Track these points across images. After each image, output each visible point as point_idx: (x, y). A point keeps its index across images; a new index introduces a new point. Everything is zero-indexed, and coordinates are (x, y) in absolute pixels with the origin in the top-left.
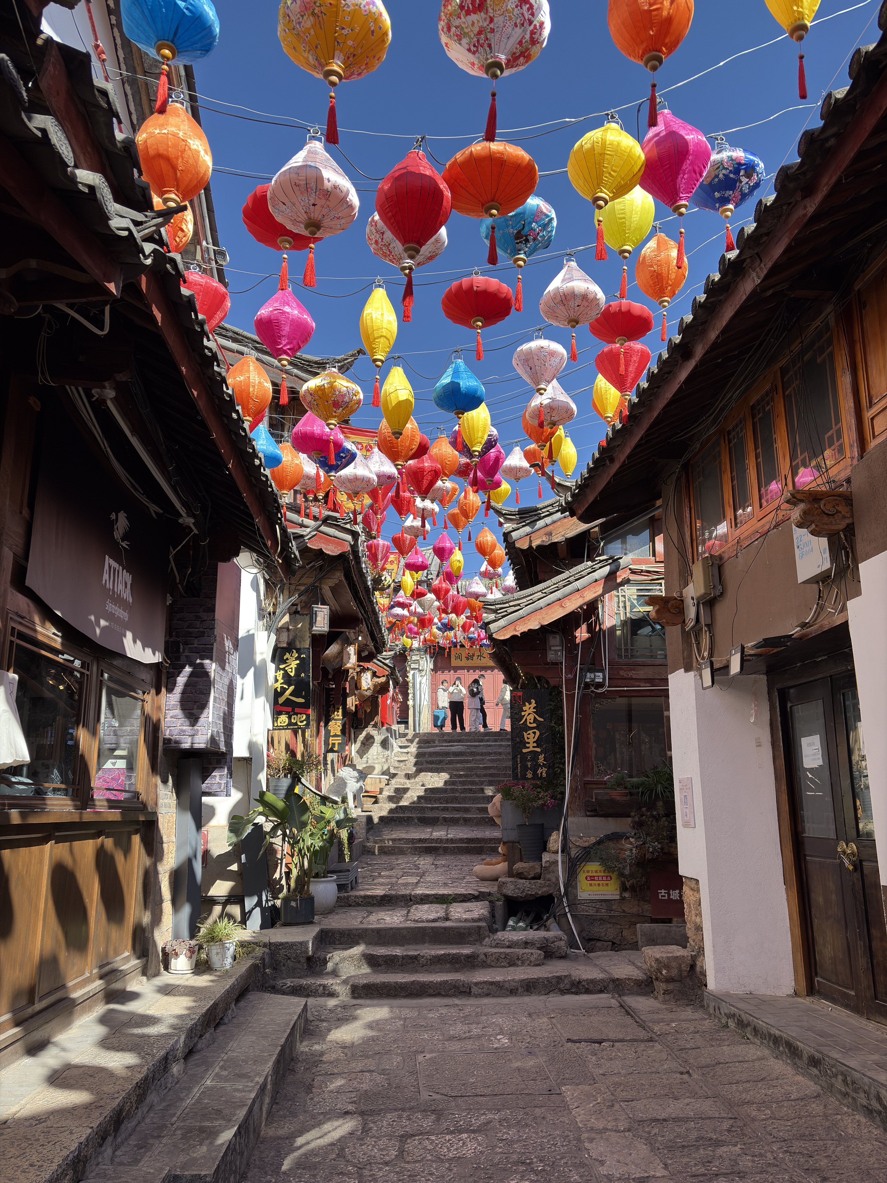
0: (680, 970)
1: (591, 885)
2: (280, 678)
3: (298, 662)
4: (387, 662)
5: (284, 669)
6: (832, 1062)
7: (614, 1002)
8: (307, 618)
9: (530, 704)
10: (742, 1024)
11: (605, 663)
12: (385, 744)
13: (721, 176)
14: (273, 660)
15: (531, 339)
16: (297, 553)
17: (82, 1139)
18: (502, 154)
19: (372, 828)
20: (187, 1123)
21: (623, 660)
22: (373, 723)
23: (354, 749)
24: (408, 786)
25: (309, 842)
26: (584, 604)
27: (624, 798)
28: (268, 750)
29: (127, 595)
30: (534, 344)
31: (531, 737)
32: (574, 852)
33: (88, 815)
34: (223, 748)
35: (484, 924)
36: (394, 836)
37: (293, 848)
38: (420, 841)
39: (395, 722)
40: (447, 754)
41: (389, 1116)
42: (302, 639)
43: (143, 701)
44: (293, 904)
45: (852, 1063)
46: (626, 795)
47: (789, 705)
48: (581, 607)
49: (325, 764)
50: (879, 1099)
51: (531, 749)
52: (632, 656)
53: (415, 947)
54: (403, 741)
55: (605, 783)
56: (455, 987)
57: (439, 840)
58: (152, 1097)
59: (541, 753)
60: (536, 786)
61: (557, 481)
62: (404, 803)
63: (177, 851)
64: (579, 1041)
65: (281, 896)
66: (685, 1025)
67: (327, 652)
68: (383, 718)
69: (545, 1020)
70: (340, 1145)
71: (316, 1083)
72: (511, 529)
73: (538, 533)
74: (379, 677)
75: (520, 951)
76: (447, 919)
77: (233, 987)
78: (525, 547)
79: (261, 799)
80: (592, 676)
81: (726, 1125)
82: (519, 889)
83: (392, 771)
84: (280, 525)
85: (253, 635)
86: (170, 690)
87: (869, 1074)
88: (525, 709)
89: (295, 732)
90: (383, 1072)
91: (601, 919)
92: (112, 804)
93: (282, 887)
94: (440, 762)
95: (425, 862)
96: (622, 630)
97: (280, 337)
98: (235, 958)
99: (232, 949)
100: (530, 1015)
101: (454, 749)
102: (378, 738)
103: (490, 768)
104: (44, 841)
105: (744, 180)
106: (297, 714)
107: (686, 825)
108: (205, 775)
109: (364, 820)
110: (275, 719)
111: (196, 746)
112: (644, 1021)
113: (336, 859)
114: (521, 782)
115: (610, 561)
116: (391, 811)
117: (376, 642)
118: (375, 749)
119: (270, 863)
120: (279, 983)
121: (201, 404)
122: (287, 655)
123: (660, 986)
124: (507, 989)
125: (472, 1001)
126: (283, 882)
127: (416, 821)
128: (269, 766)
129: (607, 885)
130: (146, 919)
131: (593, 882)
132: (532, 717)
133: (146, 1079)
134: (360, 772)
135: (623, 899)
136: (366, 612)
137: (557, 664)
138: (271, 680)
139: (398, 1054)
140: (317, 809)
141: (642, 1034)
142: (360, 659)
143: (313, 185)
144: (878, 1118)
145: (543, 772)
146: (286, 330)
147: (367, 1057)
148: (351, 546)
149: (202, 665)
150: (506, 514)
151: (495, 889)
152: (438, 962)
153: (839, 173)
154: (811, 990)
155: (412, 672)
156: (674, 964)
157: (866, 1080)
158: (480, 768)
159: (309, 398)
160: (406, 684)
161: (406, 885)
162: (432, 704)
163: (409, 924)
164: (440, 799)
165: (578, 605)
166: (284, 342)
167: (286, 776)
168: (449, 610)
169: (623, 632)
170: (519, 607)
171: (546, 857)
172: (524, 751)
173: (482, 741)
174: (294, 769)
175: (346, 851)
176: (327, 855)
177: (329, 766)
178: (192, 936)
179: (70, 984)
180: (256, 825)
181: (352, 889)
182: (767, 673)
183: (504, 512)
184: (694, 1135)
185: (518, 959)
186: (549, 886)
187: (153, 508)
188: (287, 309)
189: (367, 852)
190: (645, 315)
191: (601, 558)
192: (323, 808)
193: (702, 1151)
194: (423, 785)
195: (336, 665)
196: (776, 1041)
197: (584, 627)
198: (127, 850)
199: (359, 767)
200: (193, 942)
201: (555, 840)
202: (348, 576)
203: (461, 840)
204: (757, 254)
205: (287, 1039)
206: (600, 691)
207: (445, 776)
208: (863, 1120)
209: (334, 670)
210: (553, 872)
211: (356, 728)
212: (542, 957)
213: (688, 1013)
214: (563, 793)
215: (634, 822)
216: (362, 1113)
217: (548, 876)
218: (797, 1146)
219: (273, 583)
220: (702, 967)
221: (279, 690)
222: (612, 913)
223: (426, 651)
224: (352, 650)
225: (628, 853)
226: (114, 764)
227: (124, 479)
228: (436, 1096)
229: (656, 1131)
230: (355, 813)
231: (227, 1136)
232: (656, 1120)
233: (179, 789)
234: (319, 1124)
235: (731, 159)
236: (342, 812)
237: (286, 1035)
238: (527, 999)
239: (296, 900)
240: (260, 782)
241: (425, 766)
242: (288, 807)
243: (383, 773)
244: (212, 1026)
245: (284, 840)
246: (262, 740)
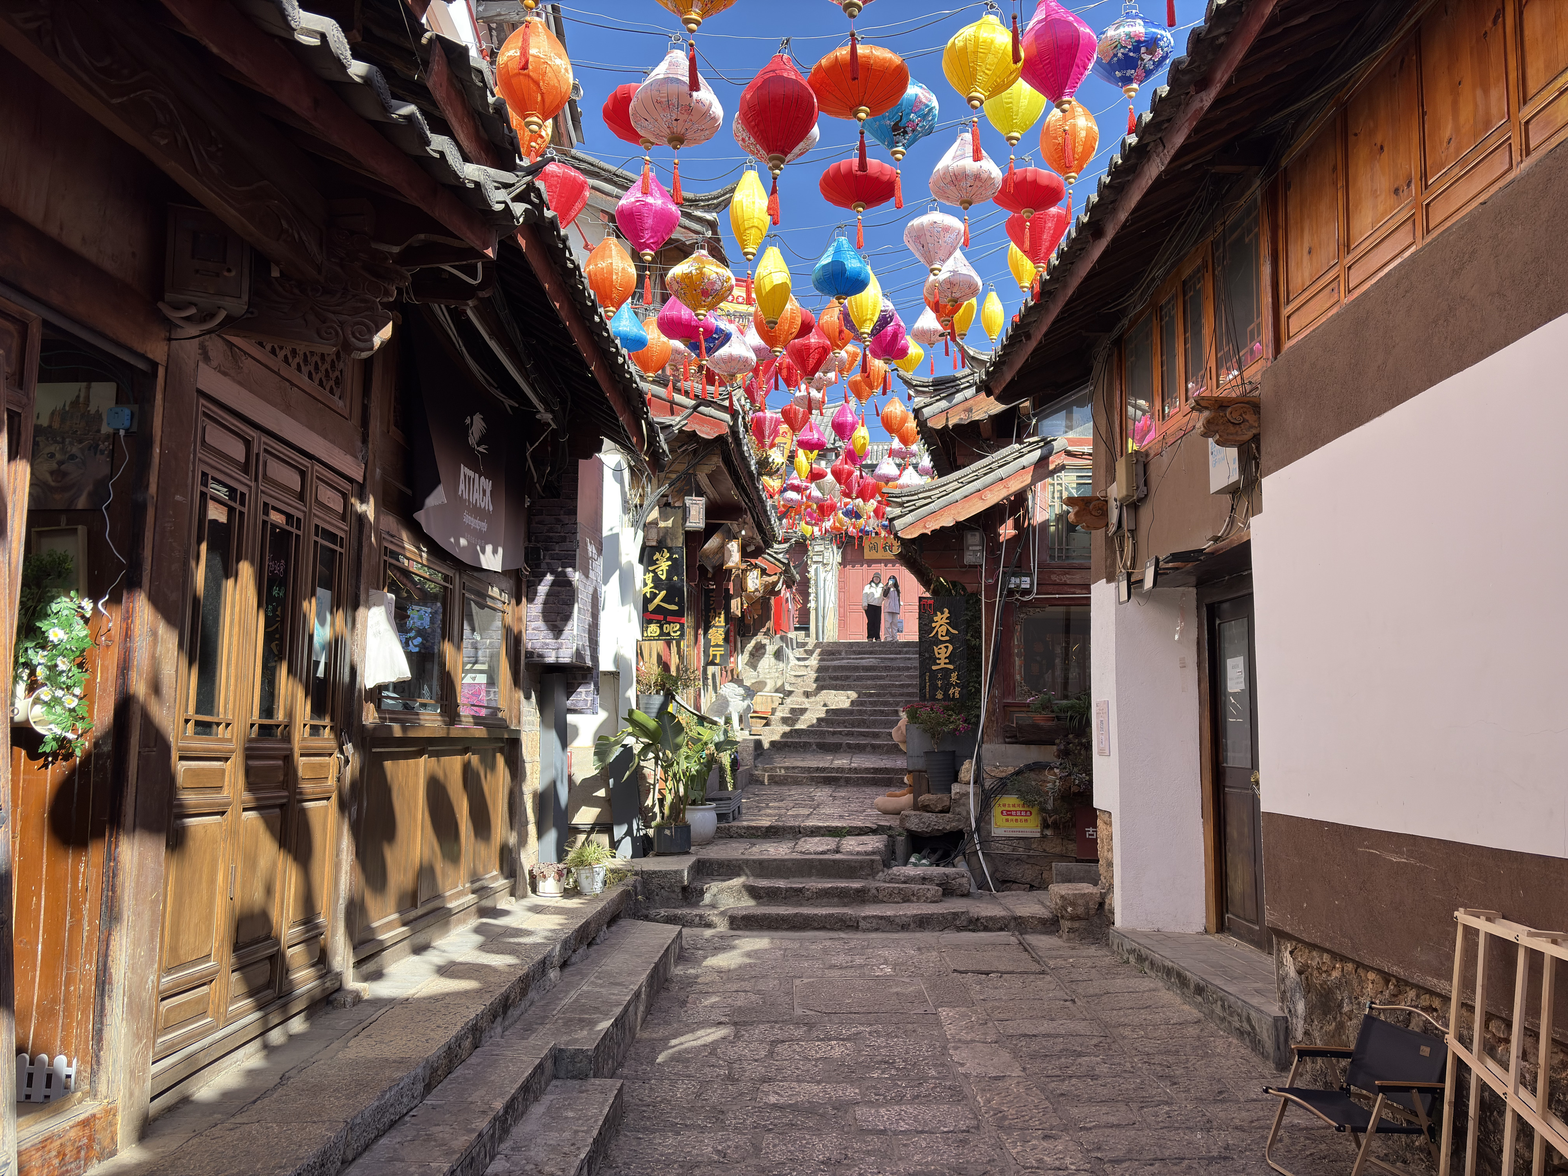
0: (1087, 908)
1: (1007, 820)
2: (650, 585)
3: (670, 563)
4: (780, 556)
5: (654, 571)
6: (1213, 988)
7: (1013, 940)
8: (680, 511)
9: (942, 613)
10: (1141, 959)
11: (1034, 565)
12: (778, 655)
13: (1120, 55)
14: (641, 561)
15: (924, 213)
16: (666, 447)
17: (478, 1012)
18: (868, 58)
19: (761, 754)
20: (568, 1015)
21: (1056, 562)
22: (764, 630)
23: (741, 661)
24: (807, 706)
25: (684, 765)
26: (1011, 495)
27: (1050, 723)
28: (637, 663)
29: (486, 503)
30: (925, 220)
31: (942, 653)
32: (987, 784)
33: (456, 731)
34: (589, 663)
35: (877, 858)
36: (787, 764)
37: (666, 772)
38: (818, 769)
39: (792, 628)
40: (856, 668)
41: (761, 1026)
42: (674, 537)
43: (504, 612)
44: (667, 832)
45: (1230, 989)
46: (1053, 719)
47: (1218, 622)
48: (1007, 498)
49: (705, 678)
50: (1249, 1020)
51: (942, 666)
52: (1067, 557)
53: (801, 880)
54: (799, 652)
55: (1028, 705)
56: (841, 920)
57: (839, 770)
58: (532, 994)
59: (953, 671)
60: (947, 708)
61: (972, 353)
62: (801, 725)
63: (542, 772)
64: (966, 972)
65: (653, 824)
66: (1082, 960)
67: (706, 546)
68: (778, 624)
69: (935, 953)
70: (713, 1048)
71: (690, 1000)
72: (922, 404)
73: (955, 409)
74: (770, 575)
75: (915, 887)
76: (837, 851)
77: (604, 910)
78: (939, 426)
79: (631, 719)
80: (1018, 580)
81: (1095, 1041)
82: (924, 823)
83: (788, 688)
84: (646, 420)
85: (617, 534)
86: (531, 600)
87: (1243, 998)
88: (935, 619)
89: (668, 643)
90: (759, 992)
91: (1018, 859)
92: (478, 721)
93: (655, 815)
94: (847, 678)
95: (822, 794)
96: (1057, 526)
97: (642, 231)
98: (605, 883)
99: (602, 874)
100: (919, 949)
101: (864, 662)
102: (771, 649)
103: (908, 686)
104: (419, 754)
105: (1147, 57)
106: (669, 623)
107: (1101, 753)
108: (570, 690)
109: (752, 745)
110: (644, 629)
111: (561, 660)
112: (1040, 957)
113: (717, 786)
114: (929, 704)
115: (1042, 444)
116: (785, 735)
117: (765, 534)
118: (767, 662)
119: (641, 789)
120: (653, 912)
121: (563, 314)
122: (657, 556)
123: (1065, 924)
124: (897, 924)
125: (859, 935)
126: (657, 809)
127: (814, 747)
128: (638, 682)
129: (1026, 821)
130: (513, 839)
131: (1010, 817)
132: (944, 629)
133: (527, 975)
134: (747, 689)
135: (1044, 837)
136: (751, 500)
137: (975, 566)
138: (639, 584)
139: (775, 978)
140: (694, 730)
141: (1035, 967)
142: (745, 554)
143: (675, 101)
144: (1247, 1040)
145: (955, 692)
146: (649, 222)
147: (744, 980)
148: (730, 427)
149: (564, 574)
150: (916, 386)
151: (898, 822)
152: (825, 895)
153: (1229, 73)
154: (1221, 927)
155: (814, 566)
156: (1080, 902)
157: (1240, 1003)
158: (896, 686)
159: (675, 286)
160: (805, 582)
161: (795, 816)
162: (839, 607)
163: (795, 856)
164: (844, 721)
165: (1002, 497)
166: (647, 236)
167: (658, 693)
168: (854, 495)
169: (1057, 528)
170: (929, 500)
171: (956, 788)
172: (934, 668)
173: (900, 653)
174: (667, 686)
175: (729, 779)
176: (705, 780)
177: (710, 681)
178: (560, 860)
179: (448, 894)
180: (624, 746)
181: (734, 819)
182: (1197, 586)
183: (914, 383)
184: (1058, 1048)
185: (913, 895)
186: (959, 820)
187: (508, 402)
188: (650, 200)
189: (754, 781)
190: (1054, 185)
191: (1032, 440)
192: (700, 729)
193: (1063, 1060)
194: (825, 705)
195: (715, 561)
196: (1168, 972)
197: (1010, 522)
198: (493, 767)
199: (747, 683)
200: (561, 866)
201: (967, 769)
202: (728, 461)
203: (867, 770)
204: (1160, 138)
205: (661, 959)
206: (1027, 598)
207: (853, 695)
208: (1235, 1041)
209: (714, 568)
210: (964, 805)
211: (743, 636)
212: (940, 893)
213: (1092, 950)
214: (979, 717)
215: (1059, 751)
216: (735, 1024)
217: (957, 810)
218: (1157, 1059)
219: (639, 470)
220: (1110, 905)
221: (648, 595)
222: (1031, 853)
223: (831, 540)
224: (734, 547)
225: (1050, 785)
226: (474, 679)
227: (478, 375)
228: (808, 1012)
229: (1024, 1043)
230: (740, 735)
231: (605, 1025)
232: (1025, 1035)
233: (542, 705)
234: (693, 1031)
235: (1128, 35)
236: (721, 733)
237: (660, 955)
238: (918, 935)
239: (670, 829)
240: (629, 699)
241: (827, 683)
242: (661, 726)
243: (777, 691)
244: (586, 943)
245: (656, 764)
246: (631, 655)
